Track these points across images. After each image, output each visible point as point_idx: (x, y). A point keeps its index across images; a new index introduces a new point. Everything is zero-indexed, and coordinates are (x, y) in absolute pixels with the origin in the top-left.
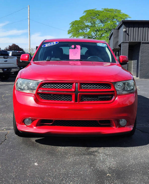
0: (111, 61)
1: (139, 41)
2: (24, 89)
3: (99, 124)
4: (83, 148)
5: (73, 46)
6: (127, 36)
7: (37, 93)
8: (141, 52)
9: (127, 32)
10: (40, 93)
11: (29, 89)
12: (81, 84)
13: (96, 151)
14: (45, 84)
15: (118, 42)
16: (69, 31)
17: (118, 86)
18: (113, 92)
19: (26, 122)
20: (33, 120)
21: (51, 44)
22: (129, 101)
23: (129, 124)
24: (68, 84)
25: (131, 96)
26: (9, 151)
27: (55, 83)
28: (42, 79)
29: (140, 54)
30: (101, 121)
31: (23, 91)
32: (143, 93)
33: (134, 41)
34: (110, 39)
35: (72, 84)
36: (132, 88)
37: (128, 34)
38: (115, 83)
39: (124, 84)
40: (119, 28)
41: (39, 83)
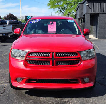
0: (77, 33)
1: (97, 12)
2: (16, 56)
3: (69, 82)
4: (59, 98)
5: (51, 23)
6: (89, 9)
7: (26, 60)
8: (99, 20)
9: (89, 6)
10: (27, 60)
11: (20, 56)
12: (57, 53)
13: (68, 102)
14: (31, 53)
15: (82, 13)
16: (48, 4)
17: (83, 53)
18: (79, 58)
19: (18, 80)
20: (23, 79)
21: (35, 21)
22: (91, 64)
23: (91, 81)
24: (47, 53)
25: (92, 60)
26: (6, 102)
27: (38, 53)
28: (29, 49)
29: (98, 21)
30: (71, 80)
31: (15, 58)
32: (101, 51)
33: (94, 12)
34: (77, 10)
35: (50, 53)
36: (93, 54)
37: (90, 8)
38: (81, 52)
39: (87, 52)
40: (83, 3)
41: (27, 52)
